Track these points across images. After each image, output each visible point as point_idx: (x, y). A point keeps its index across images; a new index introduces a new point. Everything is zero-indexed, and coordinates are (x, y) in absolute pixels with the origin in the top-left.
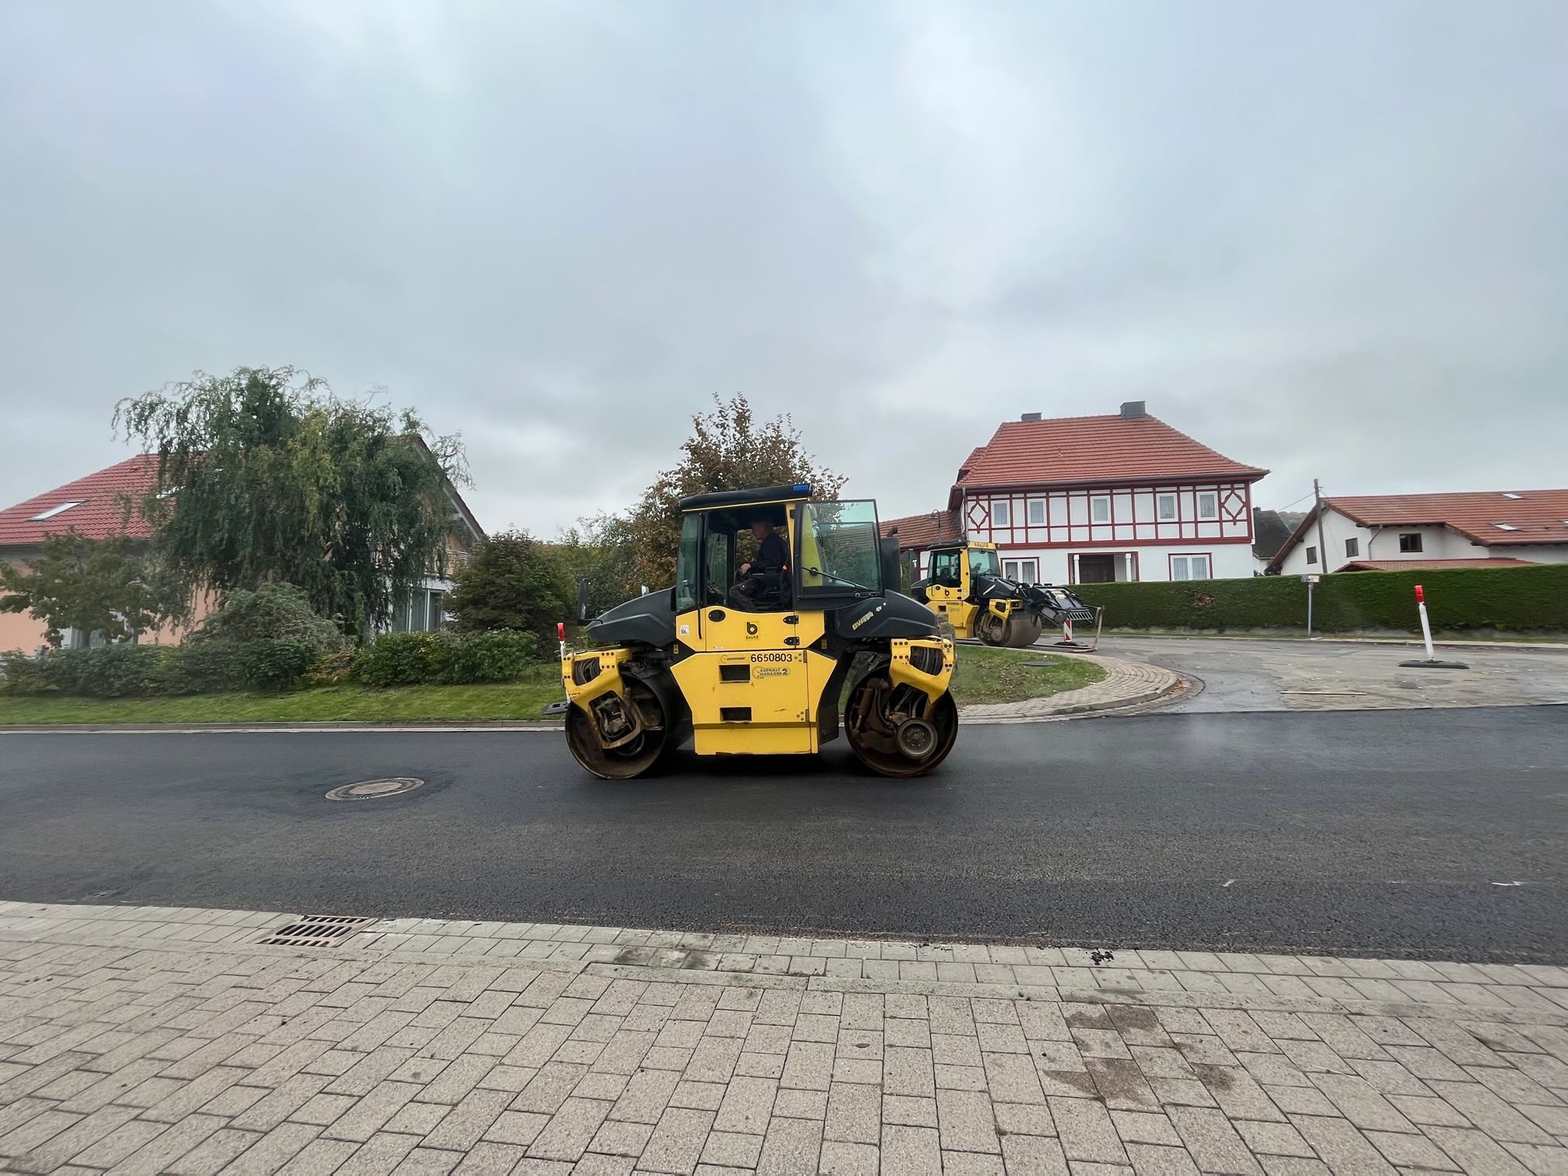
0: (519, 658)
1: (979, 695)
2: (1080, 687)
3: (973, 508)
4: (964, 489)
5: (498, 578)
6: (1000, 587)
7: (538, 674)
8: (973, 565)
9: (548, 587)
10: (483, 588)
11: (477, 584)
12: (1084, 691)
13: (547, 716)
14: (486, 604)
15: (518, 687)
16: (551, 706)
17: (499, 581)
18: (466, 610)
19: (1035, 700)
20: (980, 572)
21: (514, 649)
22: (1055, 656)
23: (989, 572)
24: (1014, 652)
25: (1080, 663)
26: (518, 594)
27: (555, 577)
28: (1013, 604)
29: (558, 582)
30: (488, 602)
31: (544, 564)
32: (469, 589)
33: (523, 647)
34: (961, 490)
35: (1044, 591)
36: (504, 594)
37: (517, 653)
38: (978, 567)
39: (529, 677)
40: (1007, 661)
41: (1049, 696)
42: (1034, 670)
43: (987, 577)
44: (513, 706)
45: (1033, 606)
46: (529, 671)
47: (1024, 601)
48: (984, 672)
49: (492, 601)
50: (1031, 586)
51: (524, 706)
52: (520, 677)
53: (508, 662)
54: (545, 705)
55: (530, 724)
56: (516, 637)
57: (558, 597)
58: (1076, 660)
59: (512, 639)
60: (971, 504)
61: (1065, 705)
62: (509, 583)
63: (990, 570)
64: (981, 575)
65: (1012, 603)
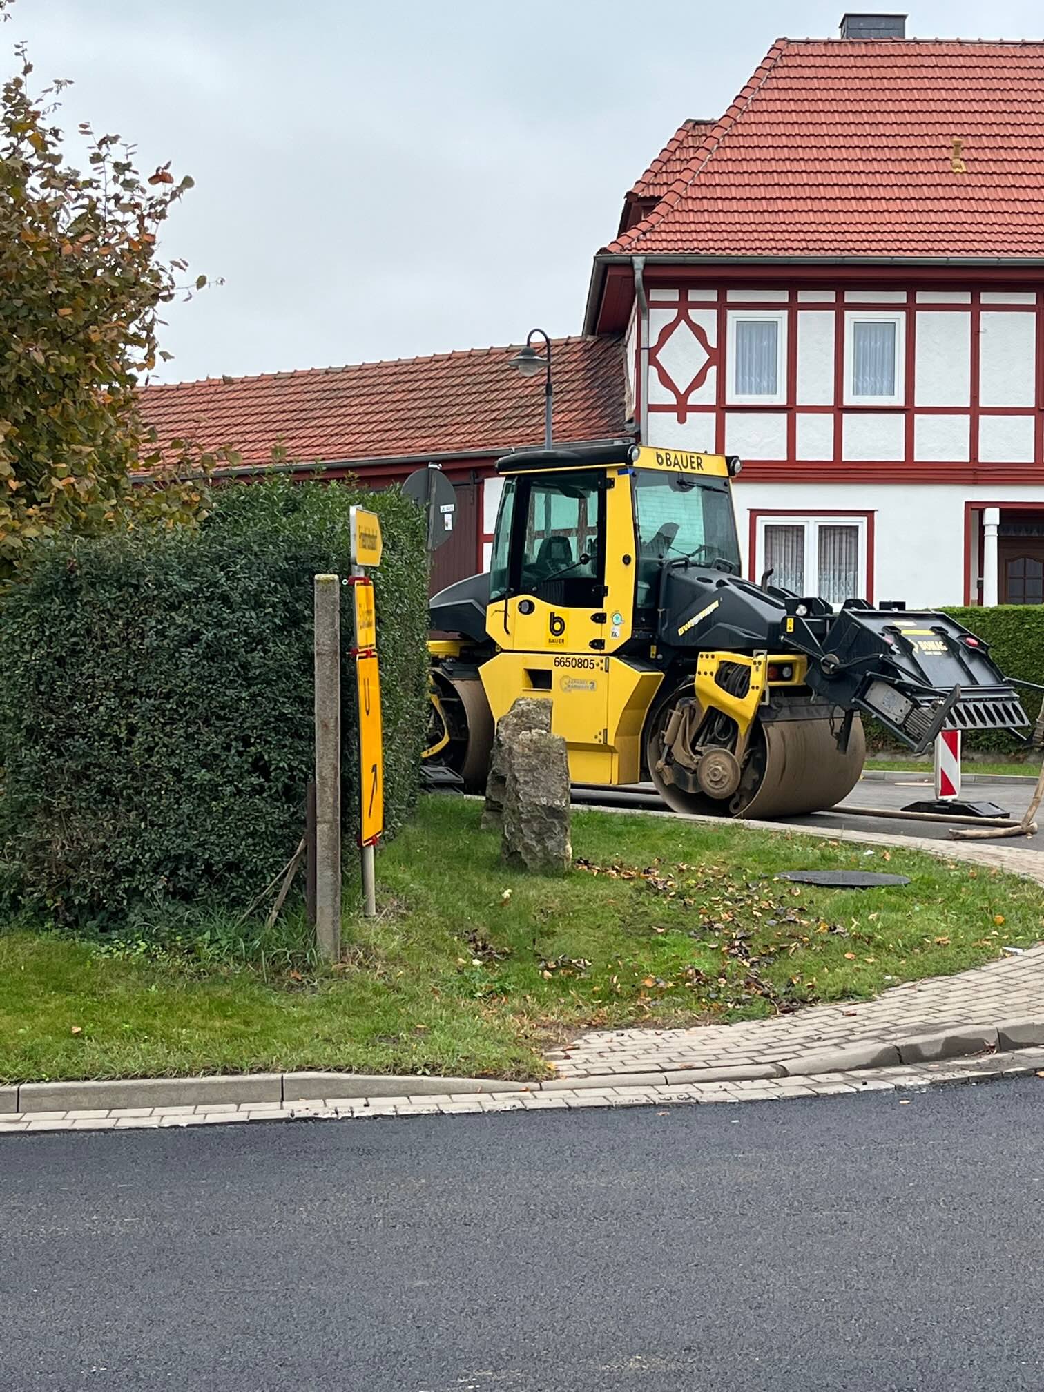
1: (637, 992)
2: (975, 964)
3: (666, 332)
4: (639, 262)
6: (735, 611)
8: (649, 531)
12: (985, 977)
19: (823, 1009)
20: (671, 555)
22: (898, 851)
23: (701, 558)
24: (767, 835)
25: (980, 878)
28: (775, 671)
34: (630, 265)
35: (875, 626)
38: (665, 538)
40: (739, 869)
41: (869, 998)
42: (828, 901)
43: (692, 575)
45: (840, 676)
47: (811, 660)
48: (658, 909)
50: (837, 608)
58: (967, 865)
60: (660, 318)
61: (920, 1030)
63: (707, 549)
64: (673, 565)
65: (771, 665)
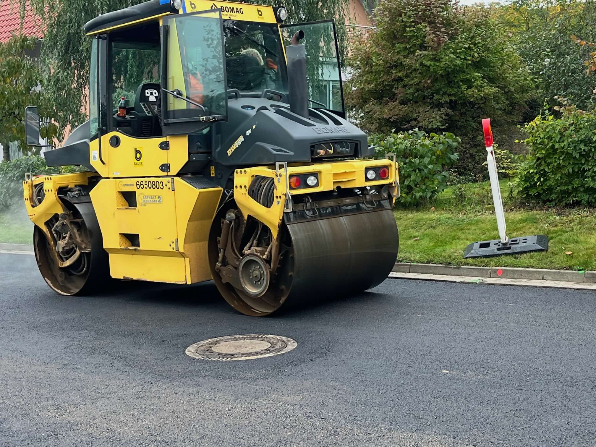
0: (433, 173)
5: (406, 57)
7: (461, 197)
9: (478, 65)
10: (388, 73)
11: (381, 68)
13: (470, 261)
14: (393, 97)
15: (433, 215)
16: (477, 245)
17: (407, 61)
18: (368, 107)
21: (426, 160)
26: (435, 80)
27: (488, 49)
29: (491, 58)
30: (394, 94)
31: (470, 30)
32: (370, 77)
33: (438, 157)
36: (416, 80)
37: (430, 166)
39: (448, 201)
44: (425, 243)
46: (447, 193)
49: (400, 92)
51: (440, 242)
52: (436, 200)
53: (418, 180)
54: (469, 243)
55: (448, 270)
56: (427, 142)
57: (492, 80)
59: (423, 145)
62: (421, 64)
